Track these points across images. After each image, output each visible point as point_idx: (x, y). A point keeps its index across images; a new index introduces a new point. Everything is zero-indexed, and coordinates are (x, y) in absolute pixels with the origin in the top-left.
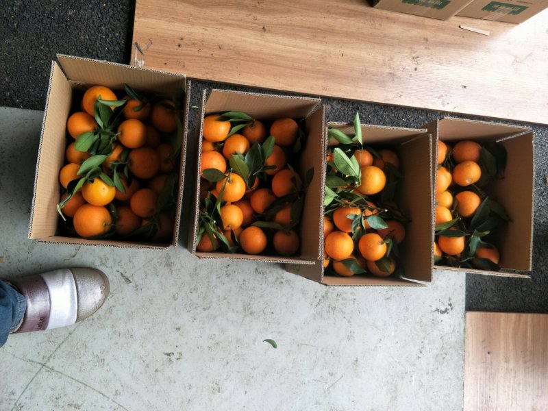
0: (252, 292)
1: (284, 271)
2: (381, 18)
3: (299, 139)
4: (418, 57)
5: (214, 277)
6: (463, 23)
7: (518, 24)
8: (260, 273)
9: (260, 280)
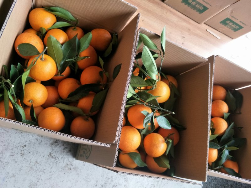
0: (41, 173)
1: (74, 159)
2: (167, 9)
3: (111, 44)
4: (184, 37)
5: (8, 154)
6: (208, 29)
7: (233, 39)
8: (53, 157)
9: (51, 163)
